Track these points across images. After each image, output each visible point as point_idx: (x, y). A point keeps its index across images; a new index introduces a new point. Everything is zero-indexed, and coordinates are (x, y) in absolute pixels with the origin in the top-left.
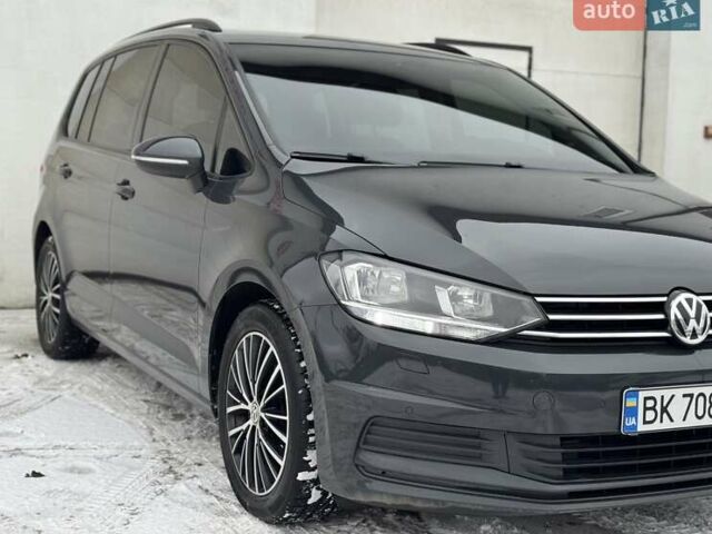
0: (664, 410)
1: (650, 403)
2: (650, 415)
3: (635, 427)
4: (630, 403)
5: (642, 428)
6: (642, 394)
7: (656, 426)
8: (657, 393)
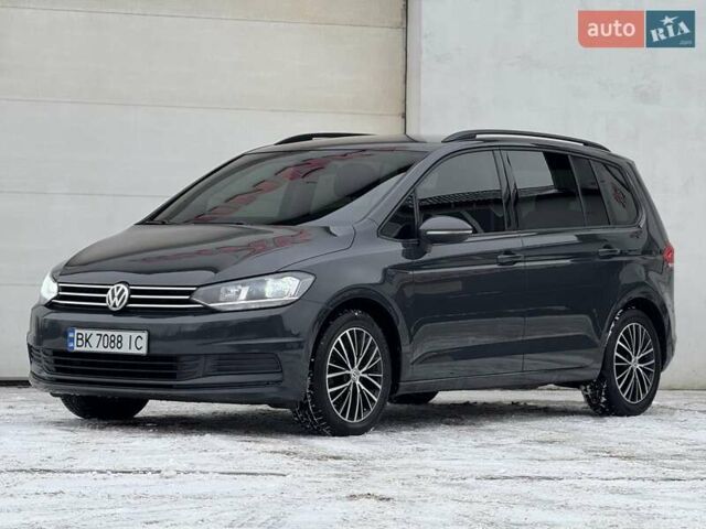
0: (87, 341)
1: (80, 337)
2: (80, 343)
3: (73, 348)
4: (71, 335)
5: (76, 349)
6: (77, 331)
7: (83, 349)
8: (83, 332)
